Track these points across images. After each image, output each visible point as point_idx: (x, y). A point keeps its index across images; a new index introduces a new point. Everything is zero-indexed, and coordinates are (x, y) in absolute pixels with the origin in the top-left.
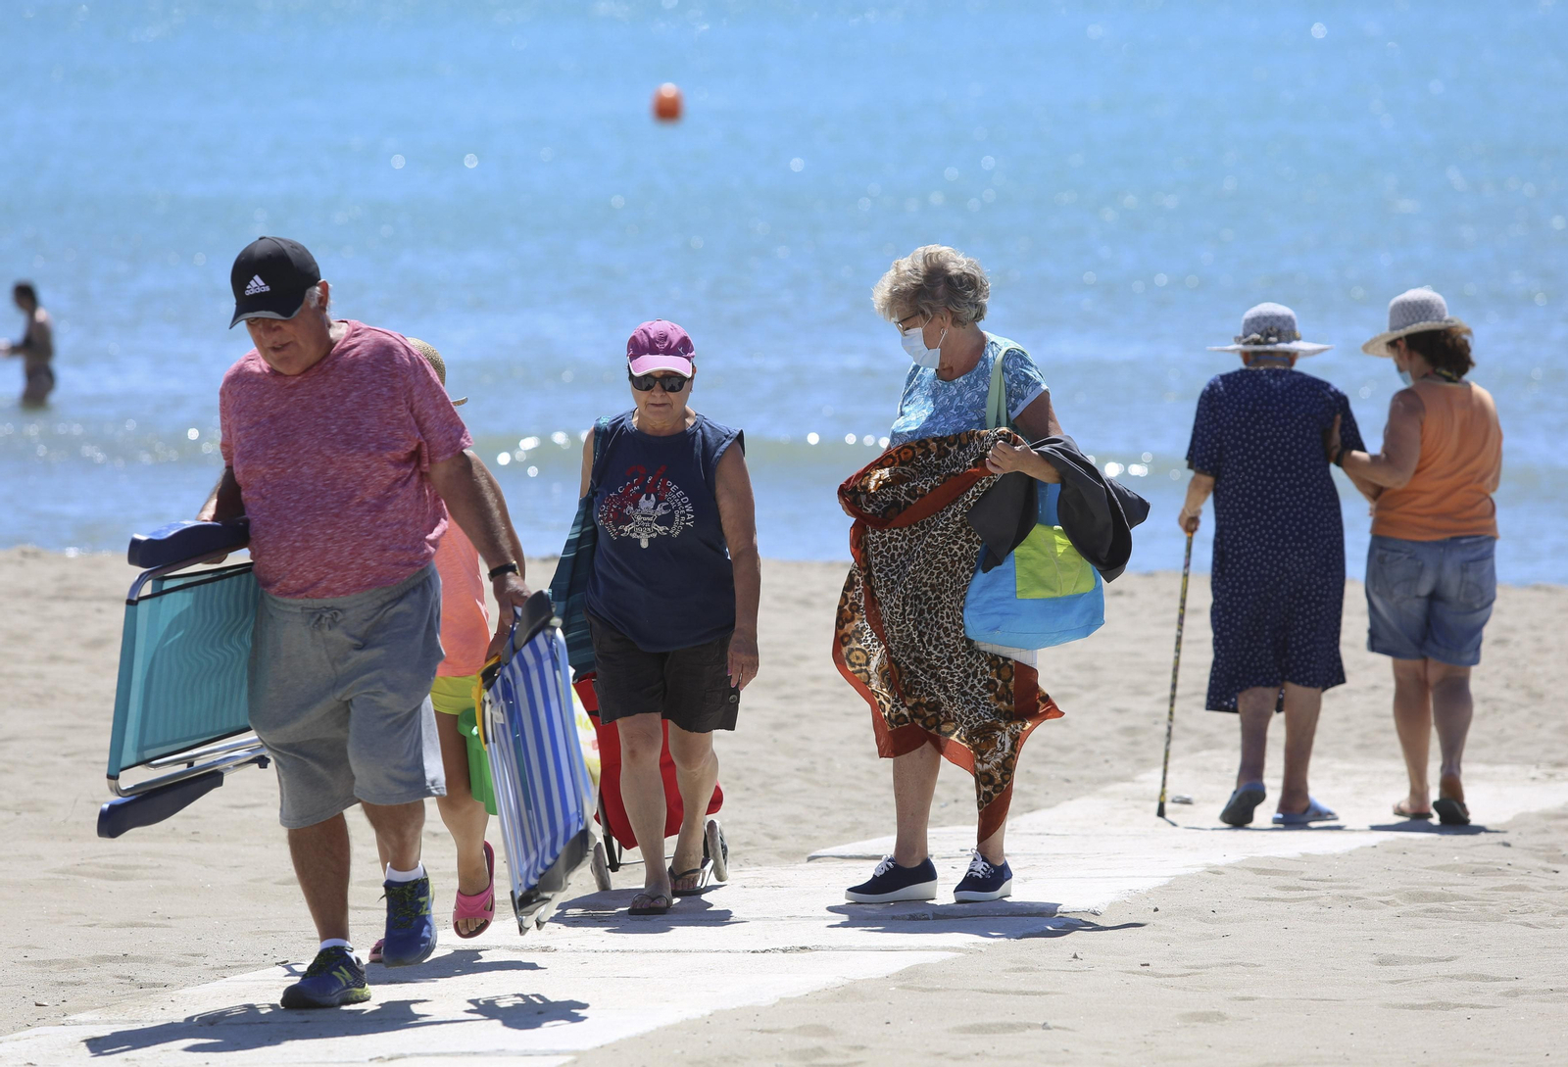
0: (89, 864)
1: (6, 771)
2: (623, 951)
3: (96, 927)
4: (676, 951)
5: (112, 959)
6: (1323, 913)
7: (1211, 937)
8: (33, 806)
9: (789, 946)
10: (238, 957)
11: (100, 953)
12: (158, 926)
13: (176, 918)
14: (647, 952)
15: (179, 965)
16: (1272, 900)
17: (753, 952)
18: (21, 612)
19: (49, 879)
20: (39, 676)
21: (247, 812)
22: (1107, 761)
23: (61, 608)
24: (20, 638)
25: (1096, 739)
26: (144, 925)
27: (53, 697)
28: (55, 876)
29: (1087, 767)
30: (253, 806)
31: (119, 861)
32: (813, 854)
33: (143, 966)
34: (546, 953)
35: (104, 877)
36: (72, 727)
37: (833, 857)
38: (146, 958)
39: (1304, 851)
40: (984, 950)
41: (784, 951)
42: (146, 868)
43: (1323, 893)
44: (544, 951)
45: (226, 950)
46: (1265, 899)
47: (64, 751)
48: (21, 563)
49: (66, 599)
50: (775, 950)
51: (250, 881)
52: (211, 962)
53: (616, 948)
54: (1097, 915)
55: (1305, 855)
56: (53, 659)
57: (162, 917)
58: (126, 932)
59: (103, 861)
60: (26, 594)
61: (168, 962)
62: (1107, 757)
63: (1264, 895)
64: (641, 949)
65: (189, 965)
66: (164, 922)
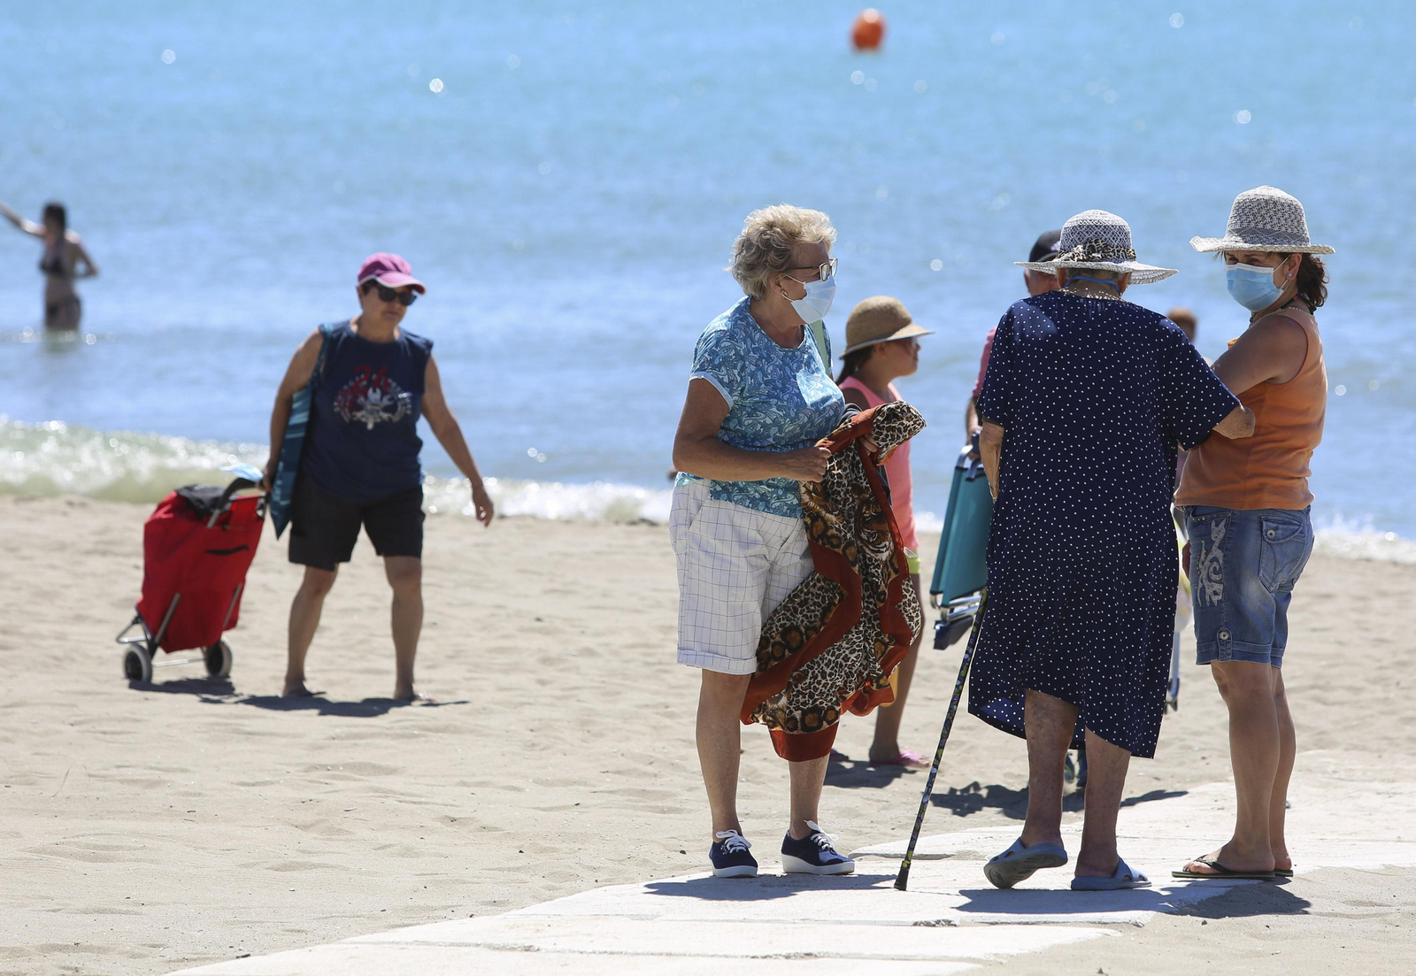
0: (68, 843)
1: (6, 740)
2: (612, 953)
3: (60, 913)
4: (669, 954)
5: (62, 948)
6: (1388, 932)
7: (1258, 954)
8: (27, 780)
9: (792, 952)
10: (200, 949)
11: (52, 941)
12: (127, 913)
13: (151, 904)
14: (638, 954)
15: (134, 956)
16: (1336, 915)
17: (753, 957)
18: (52, 567)
19: (20, 859)
20: (61, 637)
21: (256, 789)
22: (1203, 758)
23: (97, 564)
24: (46, 595)
25: (1197, 734)
26: (112, 912)
27: (73, 660)
28: (28, 855)
29: (1181, 764)
30: (264, 783)
31: (103, 841)
32: (854, 852)
33: (94, 956)
34: (529, 953)
35: (84, 858)
36: (86, 693)
37: (876, 855)
38: (99, 948)
39: (1387, 863)
40: (1004, 961)
41: (788, 957)
42: (130, 849)
43: (1393, 910)
44: (526, 950)
45: (190, 941)
46: (1328, 915)
47: (72, 720)
48: (65, 514)
49: (104, 553)
50: (777, 956)
51: (241, 866)
52: (169, 954)
53: (604, 949)
54: (1138, 926)
55: (1389, 868)
56: (79, 618)
57: (135, 904)
58: (89, 919)
59: (83, 840)
60: (62, 547)
61: (121, 953)
62: (1205, 755)
63: (1329, 910)
64: (631, 951)
65: (144, 956)
66: (135, 909)
